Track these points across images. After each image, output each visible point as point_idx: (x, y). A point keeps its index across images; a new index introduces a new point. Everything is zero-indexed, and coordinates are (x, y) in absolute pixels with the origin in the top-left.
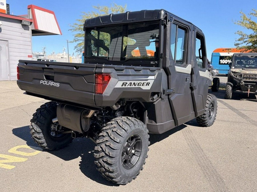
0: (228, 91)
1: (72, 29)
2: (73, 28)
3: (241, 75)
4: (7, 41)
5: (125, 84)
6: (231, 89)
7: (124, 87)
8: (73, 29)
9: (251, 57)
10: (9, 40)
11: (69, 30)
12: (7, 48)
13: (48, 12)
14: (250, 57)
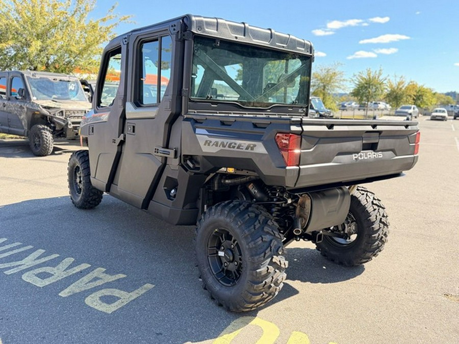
0: (48, 141)
3: (62, 112)
6: (51, 137)
9: (54, 80)
14: (52, 80)
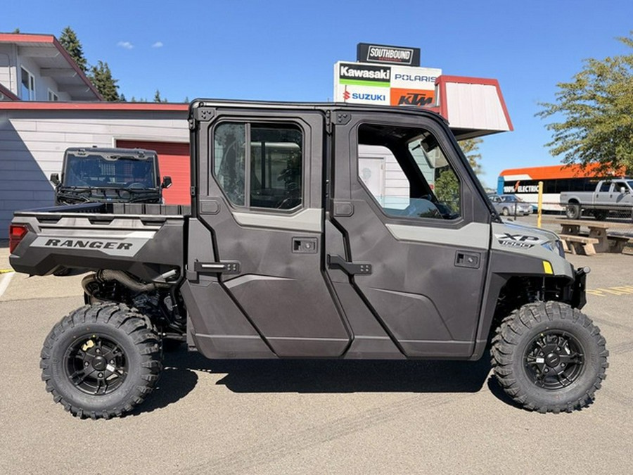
1: (543, 113)
2: (546, 108)
4: (383, 158)
5: (54, 241)
7: (51, 246)
8: (547, 111)
10: (387, 156)
11: (535, 116)
12: (381, 171)
13: (481, 84)
